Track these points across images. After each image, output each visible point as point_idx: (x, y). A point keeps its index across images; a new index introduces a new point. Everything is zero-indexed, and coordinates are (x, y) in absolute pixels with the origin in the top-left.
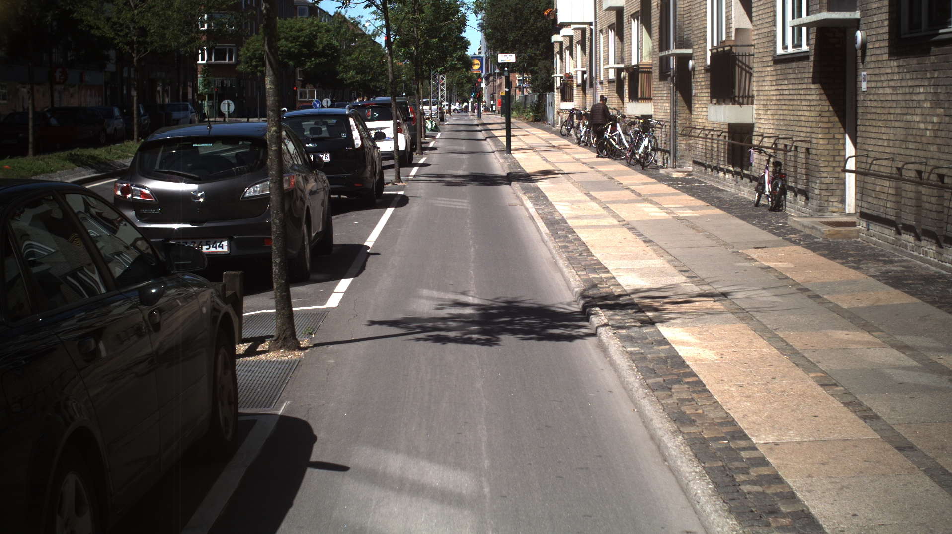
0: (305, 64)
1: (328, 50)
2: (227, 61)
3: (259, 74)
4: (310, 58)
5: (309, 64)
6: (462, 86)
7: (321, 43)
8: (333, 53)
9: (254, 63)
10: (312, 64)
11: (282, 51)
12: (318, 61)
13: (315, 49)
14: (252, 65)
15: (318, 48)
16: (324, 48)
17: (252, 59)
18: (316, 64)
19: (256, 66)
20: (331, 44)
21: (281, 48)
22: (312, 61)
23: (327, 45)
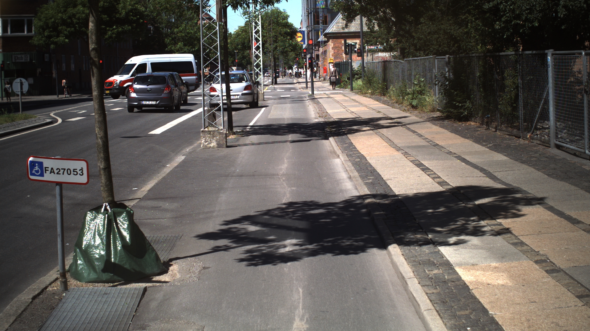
0: (106, 34)
1: (132, 16)
2: (26, 33)
3: (52, 46)
4: (112, 26)
5: (110, 33)
6: (287, 55)
7: (124, 8)
8: (138, 19)
9: (46, 34)
10: (113, 34)
11: (79, 19)
12: (120, 29)
13: (118, 16)
14: (45, 37)
15: (120, 14)
16: (127, 14)
17: (44, 30)
18: (119, 33)
19: (49, 37)
20: (136, 9)
21: (78, 16)
22: (114, 29)
23: (131, 11)
